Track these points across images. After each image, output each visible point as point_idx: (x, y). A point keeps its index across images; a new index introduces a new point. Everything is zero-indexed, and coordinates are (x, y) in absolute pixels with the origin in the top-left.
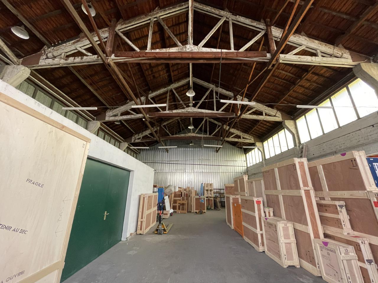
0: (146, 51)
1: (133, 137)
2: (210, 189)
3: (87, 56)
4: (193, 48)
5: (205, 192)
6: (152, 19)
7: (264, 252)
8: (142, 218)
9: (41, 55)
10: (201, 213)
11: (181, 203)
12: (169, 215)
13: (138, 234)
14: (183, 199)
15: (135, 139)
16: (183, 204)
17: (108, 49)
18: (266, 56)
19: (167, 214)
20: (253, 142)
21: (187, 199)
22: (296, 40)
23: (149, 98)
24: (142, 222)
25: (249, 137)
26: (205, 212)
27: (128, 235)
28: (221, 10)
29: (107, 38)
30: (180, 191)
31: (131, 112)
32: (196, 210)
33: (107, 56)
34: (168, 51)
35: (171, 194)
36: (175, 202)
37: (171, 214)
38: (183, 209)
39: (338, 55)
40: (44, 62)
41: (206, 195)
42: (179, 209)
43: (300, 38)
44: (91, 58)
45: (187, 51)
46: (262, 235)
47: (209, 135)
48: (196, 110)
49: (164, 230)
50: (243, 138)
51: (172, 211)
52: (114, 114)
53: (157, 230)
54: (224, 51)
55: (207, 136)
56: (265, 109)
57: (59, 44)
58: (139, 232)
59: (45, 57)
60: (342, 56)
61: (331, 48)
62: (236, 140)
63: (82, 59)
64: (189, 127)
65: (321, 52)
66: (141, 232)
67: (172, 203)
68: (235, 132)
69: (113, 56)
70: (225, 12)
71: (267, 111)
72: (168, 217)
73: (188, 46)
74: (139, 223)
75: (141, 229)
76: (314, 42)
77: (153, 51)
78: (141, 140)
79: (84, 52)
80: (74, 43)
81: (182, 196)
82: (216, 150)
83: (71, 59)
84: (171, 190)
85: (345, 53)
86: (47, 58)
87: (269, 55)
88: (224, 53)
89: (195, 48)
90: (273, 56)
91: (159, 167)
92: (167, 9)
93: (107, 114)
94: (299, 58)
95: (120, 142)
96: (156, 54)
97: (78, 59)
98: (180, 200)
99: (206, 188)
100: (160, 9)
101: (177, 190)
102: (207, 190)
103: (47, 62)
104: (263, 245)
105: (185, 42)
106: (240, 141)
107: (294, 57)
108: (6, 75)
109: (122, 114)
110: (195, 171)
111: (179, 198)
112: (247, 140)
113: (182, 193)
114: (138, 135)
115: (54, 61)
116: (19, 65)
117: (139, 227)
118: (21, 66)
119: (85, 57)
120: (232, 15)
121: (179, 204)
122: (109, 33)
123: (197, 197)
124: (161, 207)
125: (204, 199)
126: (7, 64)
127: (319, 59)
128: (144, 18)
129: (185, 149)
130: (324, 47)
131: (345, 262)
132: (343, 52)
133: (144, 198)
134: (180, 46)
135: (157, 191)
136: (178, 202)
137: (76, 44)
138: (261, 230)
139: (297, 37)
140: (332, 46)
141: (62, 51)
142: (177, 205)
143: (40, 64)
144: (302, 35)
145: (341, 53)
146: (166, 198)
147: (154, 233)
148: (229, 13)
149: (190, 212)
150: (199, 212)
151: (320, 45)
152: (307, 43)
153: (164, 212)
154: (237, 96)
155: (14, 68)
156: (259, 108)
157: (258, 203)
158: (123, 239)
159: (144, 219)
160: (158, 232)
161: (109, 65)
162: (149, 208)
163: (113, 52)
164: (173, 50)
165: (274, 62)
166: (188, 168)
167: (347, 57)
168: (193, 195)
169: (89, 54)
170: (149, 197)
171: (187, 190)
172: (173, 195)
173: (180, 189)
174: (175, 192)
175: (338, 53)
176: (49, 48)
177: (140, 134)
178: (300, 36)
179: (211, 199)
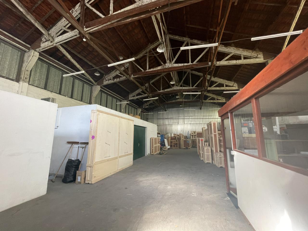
0: (147, 71)
1: (144, 105)
2: (195, 134)
3: (122, 77)
4: (169, 65)
5: (191, 137)
6: (147, 51)
7: (203, 160)
8: (153, 148)
9: (103, 79)
10: (187, 148)
11: (175, 143)
12: (167, 149)
13: (151, 154)
14: (177, 141)
15: (145, 106)
16: (177, 144)
17: (130, 73)
18: (208, 64)
19: (166, 148)
20: (225, 102)
21: (179, 141)
22: (228, 50)
23: (151, 84)
24: (153, 149)
25: (222, 98)
26: (189, 148)
27: (148, 154)
28: (184, 37)
29: (128, 66)
30: (174, 136)
31: (141, 93)
32: (184, 147)
33: (130, 76)
34: (157, 69)
35: (169, 138)
36: (171, 142)
37: (169, 149)
38: (177, 146)
39: (254, 56)
40: (105, 83)
41: (191, 139)
42: (174, 146)
43: (230, 49)
44: (123, 78)
45: (166, 67)
46: (202, 153)
47: (192, 99)
48: (179, 88)
49: (163, 153)
50: (217, 99)
51: (169, 147)
52: (133, 95)
53: (160, 153)
54: (186, 64)
55: (190, 100)
56: (225, 82)
57: (109, 73)
58: (152, 153)
59: (105, 80)
60: (257, 57)
61: (250, 52)
62: (212, 101)
63: (120, 79)
64: (177, 97)
65: (244, 55)
66: (153, 154)
67: (169, 143)
68: (211, 96)
69: (132, 76)
70: (186, 38)
71: (227, 84)
72: (166, 150)
73: (166, 64)
74: (152, 150)
75: (153, 152)
76: (239, 50)
77: (150, 70)
78: (149, 106)
79: (120, 75)
80: (115, 71)
81: (176, 139)
82: (200, 108)
83: (115, 80)
84: (168, 136)
85: (259, 54)
86: (106, 80)
87: (210, 63)
88: (185, 66)
89: (170, 65)
90: (212, 64)
91: (161, 122)
92: (154, 43)
93: (129, 96)
94: (228, 62)
95: (137, 109)
96: (151, 72)
97: (118, 80)
98: (175, 141)
99: (192, 134)
100: (151, 44)
101: (173, 135)
102: (193, 136)
103: (106, 82)
104: (203, 158)
105: (165, 62)
106: (215, 102)
107: (225, 62)
108: (93, 91)
109: (137, 95)
110: (185, 123)
111: (174, 141)
112: (220, 101)
113: (176, 137)
114: (147, 104)
115: (109, 82)
116: (96, 85)
117: (152, 152)
118: (97, 86)
119: (121, 78)
120: (190, 39)
121: (174, 144)
122: (129, 64)
123: (185, 140)
124: (163, 144)
125: (189, 141)
126: (93, 86)
127: (241, 61)
128: (144, 51)
129: (177, 109)
130: (246, 52)
131: (219, 158)
132: (258, 54)
133: (153, 139)
134: (163, 65)
135: (160, 136)
136: (173, 142)
137: (116, 72)
138: (202, 151)
139: (229, 49)
140: (251, 51)
141: (111, 76)
142: (173, 144)
143: (104, 84)
144: (232, 47)
145: (257, 55)
146: (166, 140)
147: (159, 155)
148: (189, 39)
149: (181, 148)
150: (186, 148)
151: (243, 52)
152: (235, 52)
153: (164, 147)
154: (205, 75)
155: (95, 87)
156: (221, 82)
157: (202, 140)
158: (146, 155)
159: (154, 148)
160: (160, 154)
161: (131, 80)
162: (156, 143)
163: (132, 74)
164: (159, 68)
165: (212, 68)
166: (181, 121)
167: (260, 57)
168: (182, 139)
169: (122, 76)
170: (155, 139)
171: (180, 136)
172: (170, 139)
173: (175, 135)
174: (171, 137)
175: (254, 55)
176: (106, 76)
177: (148, 103)
178: (231, 47)
179: (195, 141)
